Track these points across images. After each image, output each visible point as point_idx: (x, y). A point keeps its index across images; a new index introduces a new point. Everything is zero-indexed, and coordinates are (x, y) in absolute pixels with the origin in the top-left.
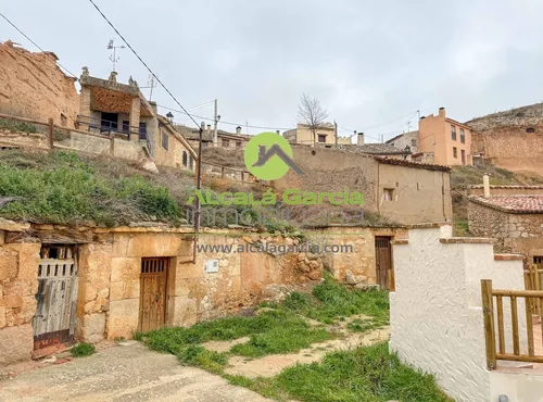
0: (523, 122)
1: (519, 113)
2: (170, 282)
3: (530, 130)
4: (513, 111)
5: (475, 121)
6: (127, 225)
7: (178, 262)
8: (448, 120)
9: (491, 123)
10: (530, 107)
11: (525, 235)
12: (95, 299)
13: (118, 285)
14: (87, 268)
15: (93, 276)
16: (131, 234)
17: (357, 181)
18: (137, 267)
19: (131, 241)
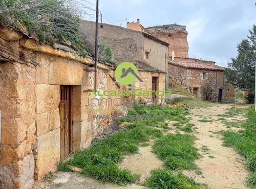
0: (168, 31)
1: (166, 27)
3: (170, 35)
4: (164, 26)
5: (149, 28)
6: (52, 45)
8: (141, 26)
9: (156, 30)
10: (170, 25)
11: (191, 78)
12: (26, 138)
13: (43, 116)
14: (16, 98)
15: (22, 107)
16: (51, 57)
17: (131, 46)
18: (57, 95)
19: (52, 64)
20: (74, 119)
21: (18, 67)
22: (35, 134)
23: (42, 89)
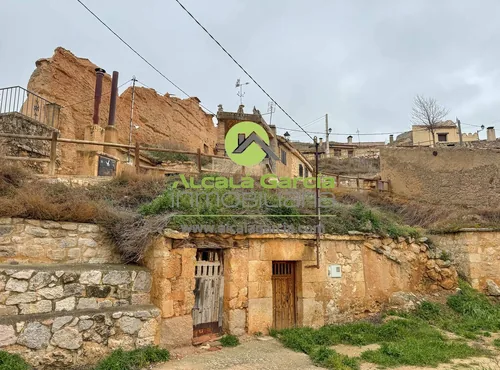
2: (297, 284)
7: (303, 265)
12: (237, 297)
13: (255, 285)
14: (230, 269)
15: (235, 276)
16: (262, 240)
17: (491, 181)
18: (269, 269)
19: (263, 246)
20: (298, 295)
21: (233, 251)
22: (247, 296)
23: (253, 264)
